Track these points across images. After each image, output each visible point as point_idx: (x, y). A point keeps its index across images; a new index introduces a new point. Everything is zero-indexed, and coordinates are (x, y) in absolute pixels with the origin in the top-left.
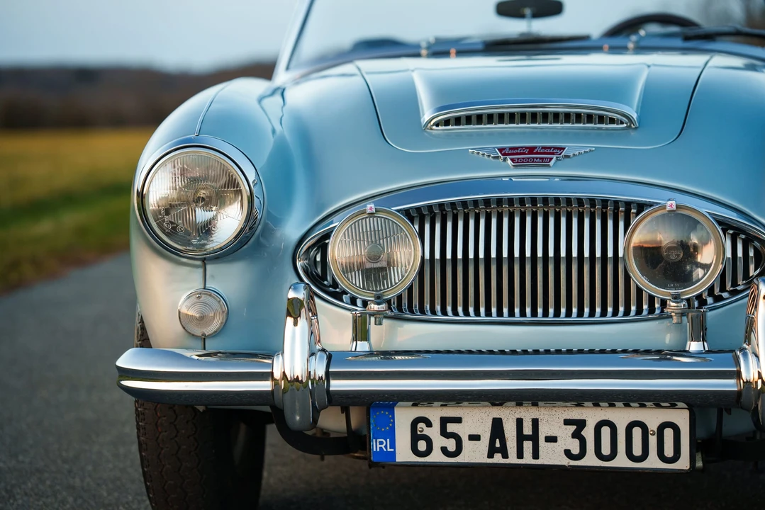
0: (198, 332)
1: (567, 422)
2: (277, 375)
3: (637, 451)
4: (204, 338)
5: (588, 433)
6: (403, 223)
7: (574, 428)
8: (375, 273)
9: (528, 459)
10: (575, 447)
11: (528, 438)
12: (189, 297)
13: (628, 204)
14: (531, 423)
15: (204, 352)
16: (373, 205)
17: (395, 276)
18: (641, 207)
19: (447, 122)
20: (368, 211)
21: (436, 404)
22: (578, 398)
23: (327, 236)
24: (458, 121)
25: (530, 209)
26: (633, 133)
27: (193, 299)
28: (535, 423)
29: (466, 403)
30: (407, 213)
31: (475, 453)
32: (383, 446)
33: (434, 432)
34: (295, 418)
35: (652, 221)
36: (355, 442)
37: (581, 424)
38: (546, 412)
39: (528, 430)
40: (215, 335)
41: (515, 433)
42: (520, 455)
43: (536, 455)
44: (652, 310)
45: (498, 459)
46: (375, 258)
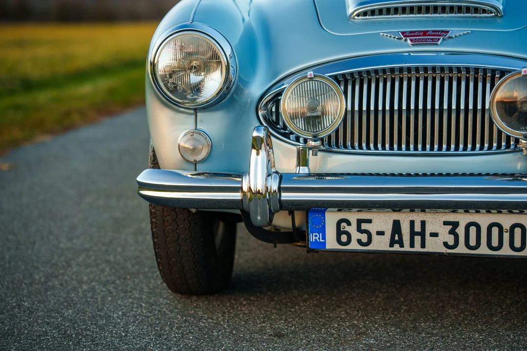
0: (192, 159)
1: (446, 223)
2: (245, 189)
3: (495, 243)
4: (195, 163)
5: (461, 231)
6: (333, 85)
7: (450, 227)
8: (313, 120)
9: (418, 248)
10: (451, 240)
11: (418, 234)
12: (185, 135)
13: (494, 71)
14: (420, 224)
15: (195, 173)
16: (312, 72)
17: (327, 122)
18: (503, 73)
19: (365, 14)
20: (309, 76)
21: (354, 210)
22: (454, 207)
23: (280, 94)
24: (373, 12)
25: (423, 75)
26: (499, 20)
27: (188, 136)
28: (423, 223)
29: (375, 210)
30: (335, 78)
31: (380, 244)
32: (317, 238)
33: (352, 229)
34: (257, 218)
35: (510, 83)
36: (298, 235)
37: (455, 225)
38: (431, 217)
39: (418, 228)
40: (203, 161)
41: (409, 230)
42: (412, 245)
43: (423, 245)
44: (508, 146)
45: (396, 247)
46: (313, 109)
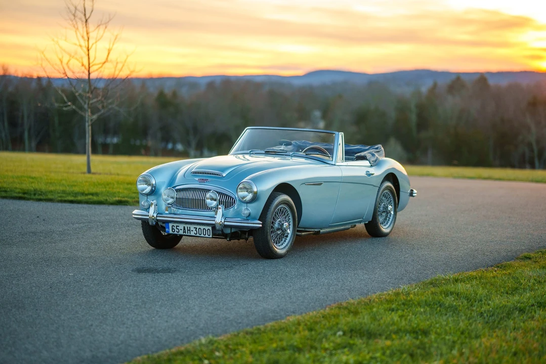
1: (195, 228)
2: (149, 215)
3: (204, 233)
4: (146, 209)
5: (197, 230)
9: (189, 234)
10: (196, 232)
19: (194, 173)
20: (168, 188)
21: (175, 223)
22: (196, 224)
26: (223, 178)
28: (190, 227)
29: (180, 223)
30: (178, 189)
31: (181, 232)
32: (168, 230)
33: (175, 228)
34: (150, 223)
41: (187, 229)
45: (185, 233)
46: (168, 196)
